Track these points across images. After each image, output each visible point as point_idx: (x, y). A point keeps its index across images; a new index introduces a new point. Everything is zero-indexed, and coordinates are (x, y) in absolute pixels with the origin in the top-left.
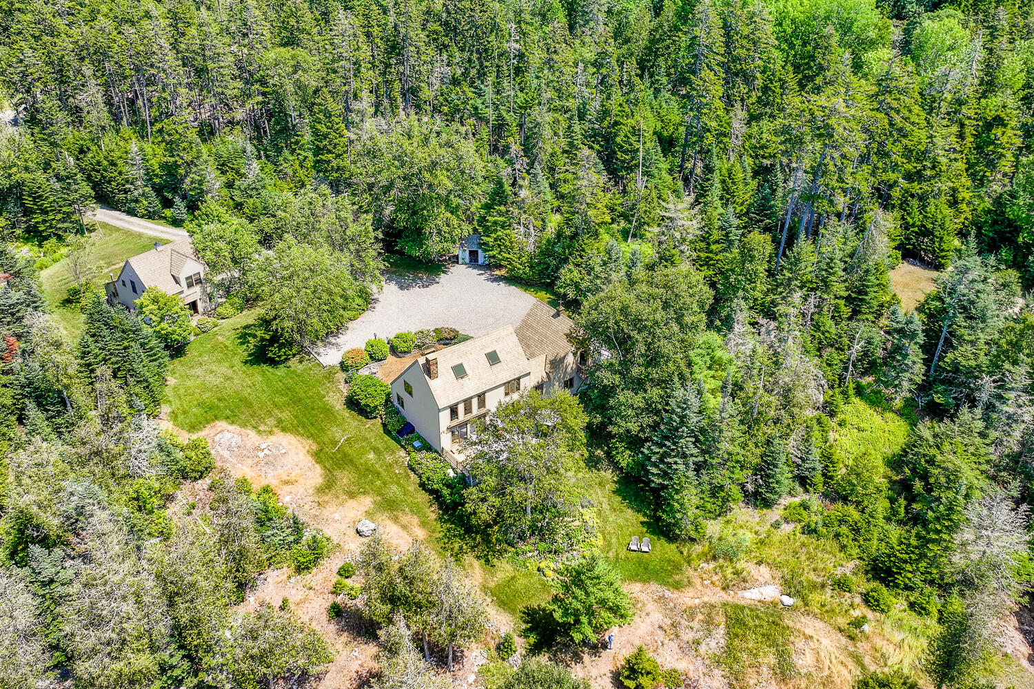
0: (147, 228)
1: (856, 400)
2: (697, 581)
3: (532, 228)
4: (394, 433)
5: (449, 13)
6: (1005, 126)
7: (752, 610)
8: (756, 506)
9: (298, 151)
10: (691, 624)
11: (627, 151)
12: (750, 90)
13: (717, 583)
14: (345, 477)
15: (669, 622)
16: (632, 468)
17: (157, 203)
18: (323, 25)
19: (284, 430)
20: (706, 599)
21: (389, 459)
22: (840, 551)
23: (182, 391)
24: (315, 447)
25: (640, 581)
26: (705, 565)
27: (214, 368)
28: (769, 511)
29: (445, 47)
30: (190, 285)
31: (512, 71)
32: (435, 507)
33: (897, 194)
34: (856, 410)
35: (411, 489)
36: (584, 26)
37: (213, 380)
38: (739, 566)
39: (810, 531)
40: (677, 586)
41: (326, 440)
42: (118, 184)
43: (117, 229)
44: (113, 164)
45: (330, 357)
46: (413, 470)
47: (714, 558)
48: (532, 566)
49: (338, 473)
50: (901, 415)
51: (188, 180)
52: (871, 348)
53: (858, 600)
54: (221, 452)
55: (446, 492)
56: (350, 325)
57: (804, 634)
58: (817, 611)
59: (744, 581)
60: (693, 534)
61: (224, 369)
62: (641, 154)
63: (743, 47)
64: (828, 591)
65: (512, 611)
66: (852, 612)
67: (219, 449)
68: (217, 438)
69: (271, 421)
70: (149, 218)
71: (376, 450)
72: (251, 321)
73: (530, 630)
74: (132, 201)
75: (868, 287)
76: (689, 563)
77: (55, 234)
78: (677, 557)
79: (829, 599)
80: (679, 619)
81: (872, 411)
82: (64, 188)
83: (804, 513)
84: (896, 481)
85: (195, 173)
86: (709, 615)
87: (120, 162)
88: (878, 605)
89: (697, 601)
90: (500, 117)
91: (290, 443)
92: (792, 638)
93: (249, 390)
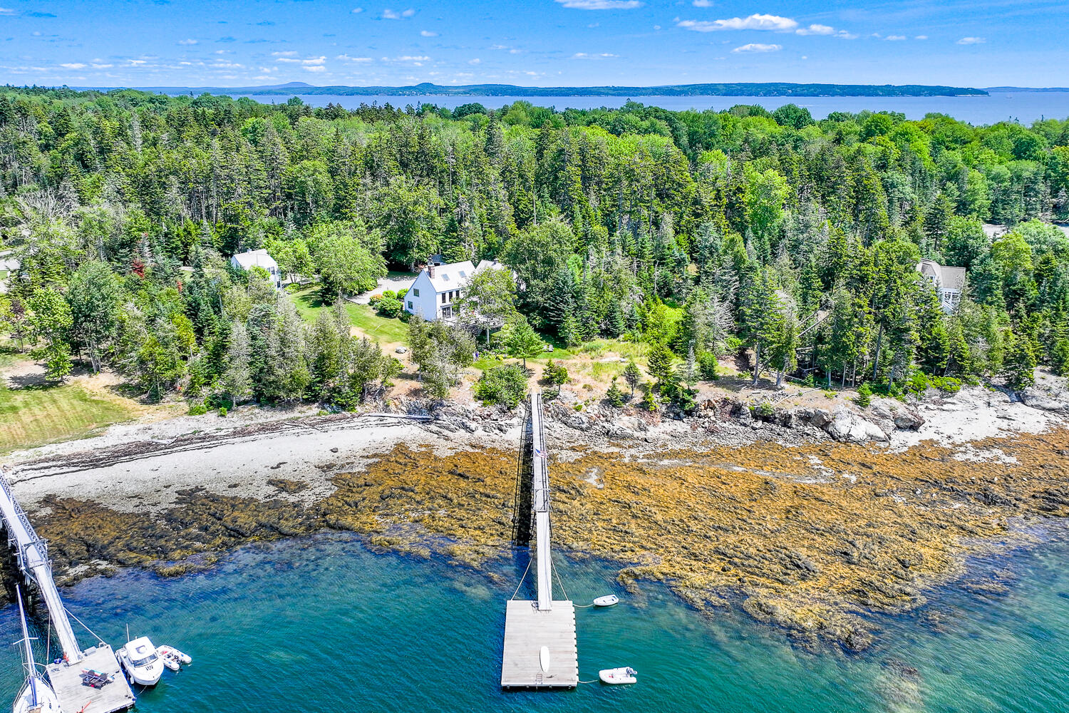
1: (662, 305)
2: (578, 358)
4: (406, 321)
7: (605, 363)
8: (608, 337)
13: (588, 358)
20: (582, 361)
24: (363, 330)
25: (548, 358)
26: (582, 354)
28: (615, 338)
34: (662, 308)
38: (598, 351)
39: (634, 342)
41: (369, 326)
44: (190, 234)
45: (362, 301)
47: (587, 351)
48: (493, 357)
49: (379, 336)
59: (601, 356)
60: (574, 341)
71: (399, 327)
72: (306, 294)
76: (573, 354)
80: (569, 366)
83: (632, 337)
86: (584, 365)
89: (578, 362)
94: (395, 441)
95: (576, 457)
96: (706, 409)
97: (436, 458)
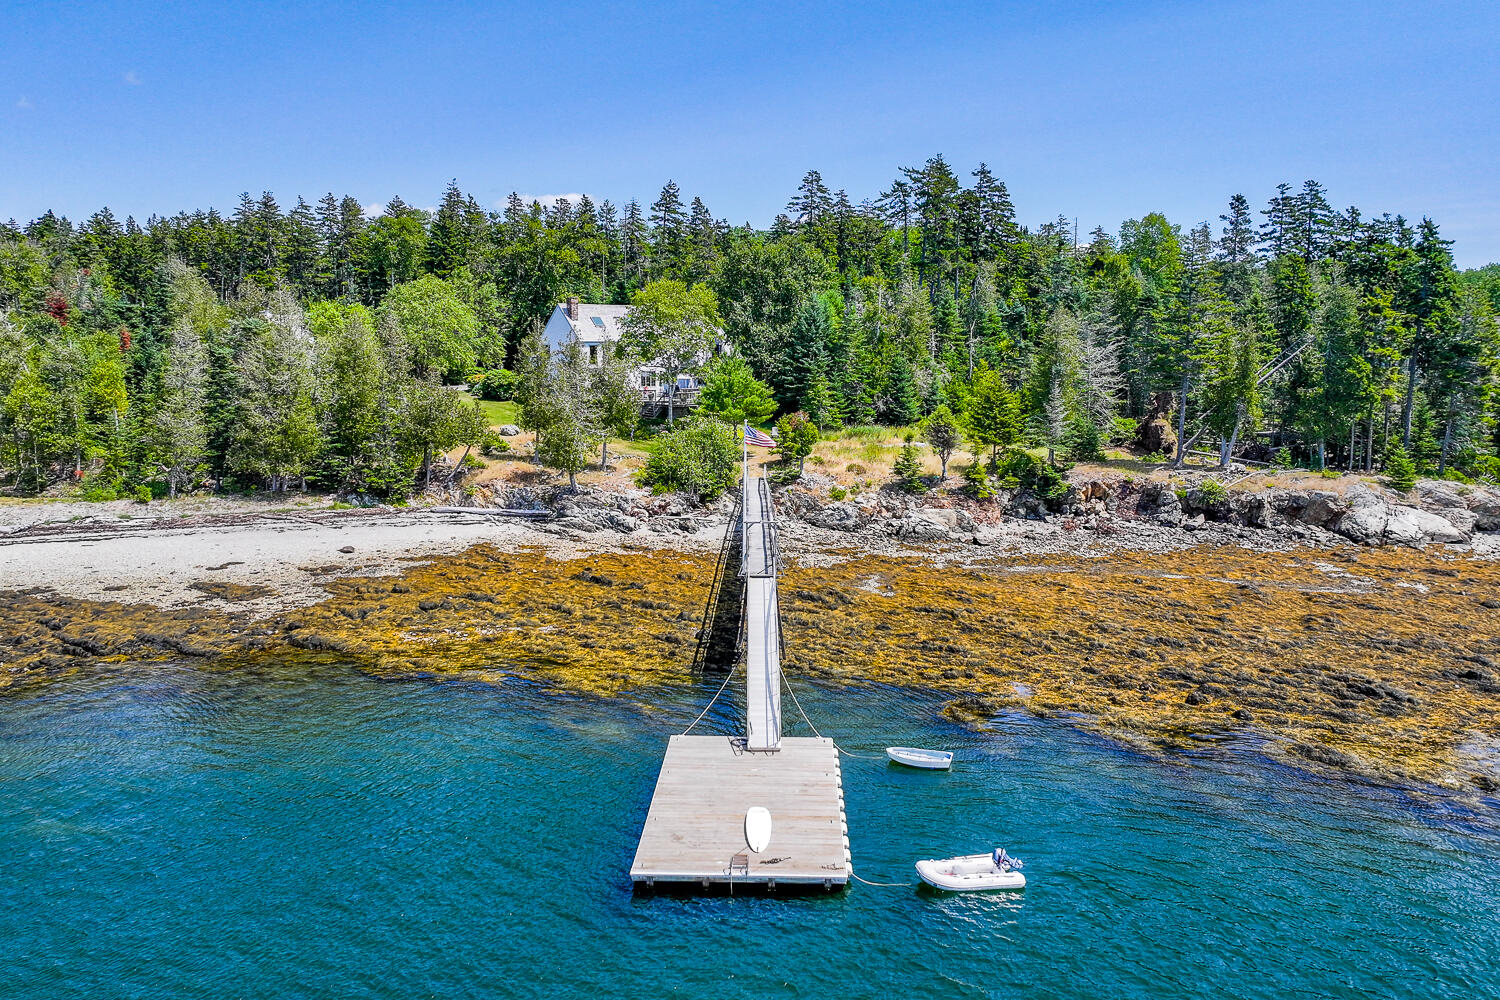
94: (474, 542)
95: (833, 562)
96: (1088, 500)
97: (549, 562)
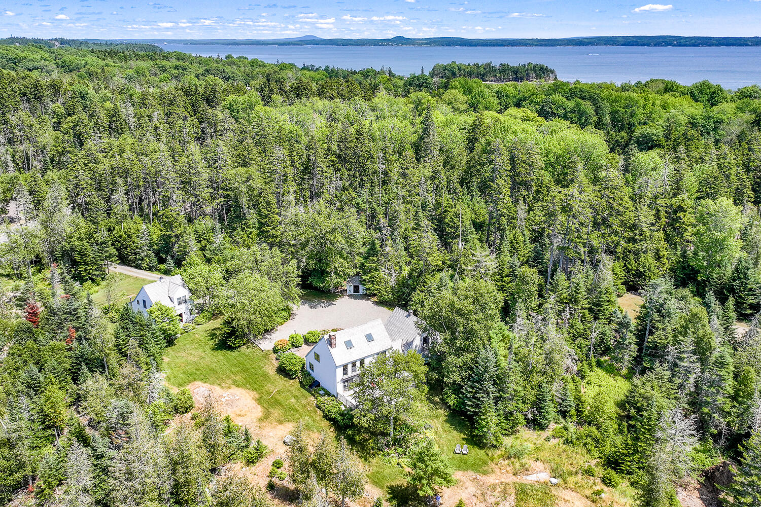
0: (148, 276)
1: (598, 370)
2: (498, 471)
3: (393, 271)
4: (307, 387)
5: (341, 150)
6: (685, 211)
7: (531, 486)
8: (535, 429)
9: (246, 229)
10: (494, 494)
11: (452, 227)
12: (529, 194)
13: (510, 471)
14: (276, 412)
15: (480, 492)
16: (457, 406)
17: (155, 260)
18: (263, 156)
19: (237, 386)
20: (503, 480)
21: (304, 402)
22: (587, 453)
23: (173, 365)
24: (257, 396)
25: (461, 470)
26: (503, 462)
27: (193, 352)
28: (543, 432)
29: (339, 170)
30: (179, 303)
31: (381, 183)
32: (333, 429)
33: (620, 250)
34: (597, 375)
35: (318, 419)
36: (425, 157)
37: (192, 359)
38: (523, 461)
39: (567, 442)
40: (485, 473)
41: (264, 391)
42: (131, 249)
43: (129, 277)
44: (130, 236)
45: (266, 345)
46: (319, 407)
47: (509, 458)
48: (394, 461)
49: (271, 410)
50: (626, 378)
51: (177, 246)
52: (605, 337)
53: (598, 480)
54: (198, 399)
55: (340, 418)
56: (279, 328)
57: (564, 499)
58: (572, 486)
59: (527, 470)
60: (494, 442)
61: (199, 352)
62: (461, 229)
63: (523, 167)
64: (580, 476)
65: (382, 487)
66: (594, 487)
67: (197, 396)
68: (195, 391)
69: (229, 382)
70: (150, 270)
71: (295, 397)
72: (216, 326)
73: (394, 498)
74: (139, 259)
75: (602, 301)
76: (492, 460)
77: (91, 279)
78: (485, 457)
79: (580, 480)
80: (486, 491)
81: (608, 376)
82: (100, 250)
83: (565, 433)
84: (623, 416)
85: (182, 241)
86: (505, 489)
87: (133, 236)
88: (610, 483)
89: (497, 481)
90: (373, 209)
91: (241, 394)
92: (556, 502)
93: (215, 364)
